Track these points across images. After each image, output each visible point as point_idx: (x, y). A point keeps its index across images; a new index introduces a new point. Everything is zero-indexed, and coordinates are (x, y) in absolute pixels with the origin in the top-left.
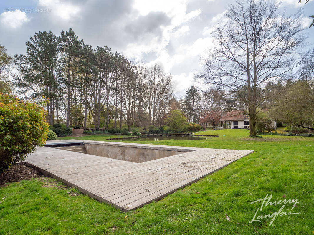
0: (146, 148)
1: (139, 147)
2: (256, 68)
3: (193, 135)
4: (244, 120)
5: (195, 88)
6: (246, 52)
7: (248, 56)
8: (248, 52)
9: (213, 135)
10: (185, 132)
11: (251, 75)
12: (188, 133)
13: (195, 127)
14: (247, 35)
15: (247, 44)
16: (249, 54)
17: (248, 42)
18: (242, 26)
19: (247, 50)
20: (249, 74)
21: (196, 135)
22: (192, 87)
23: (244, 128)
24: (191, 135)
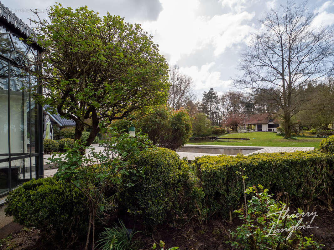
0: (210, 148)
1: (202, 147)
2: (290, 74)
3: (219, 138)
4: (267, 123)
5: (213, 91)
6: (281, 59)
7: (283, 62)
8: (283, 59)
9: (241, 138)
10: (210, 135)
11: (286, 80)
12: (214, 136)
13: (220, 130)
14: (281, 42)
15: (282, 51)
16: (284, 60)
17: (283, 49)
18: (277, 34)
19: (281, 57)
20: (284, 79)
21: (222, 138)
22: (210, 89)
23: (268, 131)
24: (217, 138)
